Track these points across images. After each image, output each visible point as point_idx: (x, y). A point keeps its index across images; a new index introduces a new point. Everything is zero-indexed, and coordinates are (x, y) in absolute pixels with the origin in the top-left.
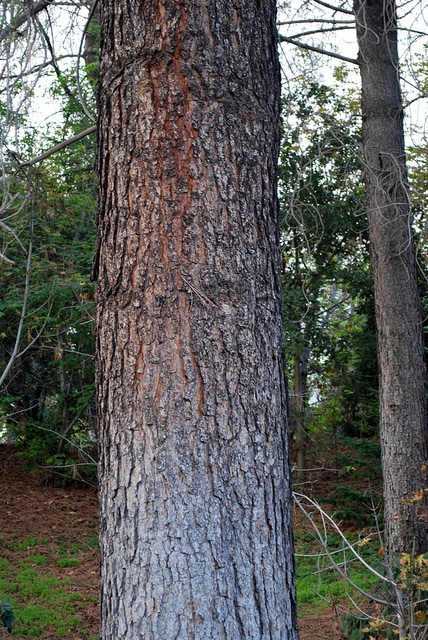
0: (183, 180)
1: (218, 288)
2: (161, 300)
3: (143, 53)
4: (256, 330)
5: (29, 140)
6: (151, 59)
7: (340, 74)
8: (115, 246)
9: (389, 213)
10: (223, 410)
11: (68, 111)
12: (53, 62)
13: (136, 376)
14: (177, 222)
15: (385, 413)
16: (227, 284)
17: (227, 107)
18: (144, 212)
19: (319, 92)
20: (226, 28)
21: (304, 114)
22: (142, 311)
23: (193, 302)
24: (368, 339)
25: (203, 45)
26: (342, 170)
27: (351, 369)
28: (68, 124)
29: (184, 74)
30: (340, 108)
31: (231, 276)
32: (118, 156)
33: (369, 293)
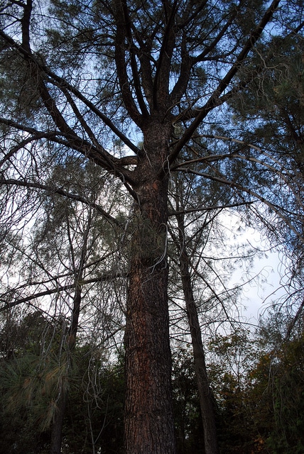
0: (147, 381)
1: (156, 411)
2: (141, 415)
3: (136, 348)
4: (167, 424)
5: (109, 365)
6: (138, 349)
7: (188, 346)
8: (129, 400)
9: (203, 384)
10: (159, 448)
11: (119, 358)
12: (116, 345)
13: (135, 438)
14: (145, 393)
15: (206, 442)
16: (159, 410)
17: (157, 361)
18: (137, 390)
19: (183, 351)
20: (157, 340)
21: (180, 357)
22: (136, 419)
23: (150, 416)
24: (200, 419)
25: (151, 345)
26: (190, 372)
27: (196, 428)
28: (119, 361)
29: (147, 353)
30: (188, 355)
31: (160, 408)
32: (130, 375)
33: (199, 406)
